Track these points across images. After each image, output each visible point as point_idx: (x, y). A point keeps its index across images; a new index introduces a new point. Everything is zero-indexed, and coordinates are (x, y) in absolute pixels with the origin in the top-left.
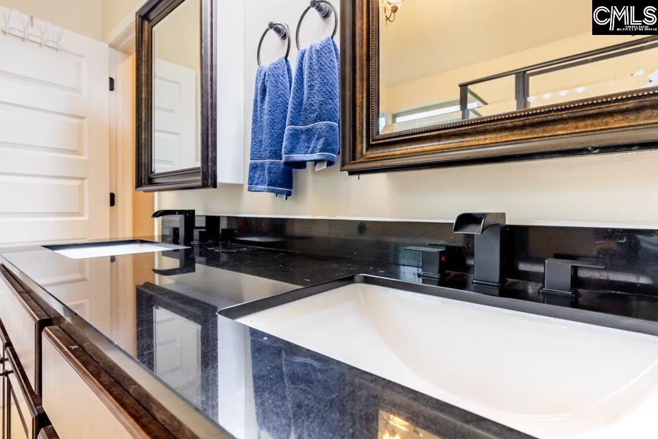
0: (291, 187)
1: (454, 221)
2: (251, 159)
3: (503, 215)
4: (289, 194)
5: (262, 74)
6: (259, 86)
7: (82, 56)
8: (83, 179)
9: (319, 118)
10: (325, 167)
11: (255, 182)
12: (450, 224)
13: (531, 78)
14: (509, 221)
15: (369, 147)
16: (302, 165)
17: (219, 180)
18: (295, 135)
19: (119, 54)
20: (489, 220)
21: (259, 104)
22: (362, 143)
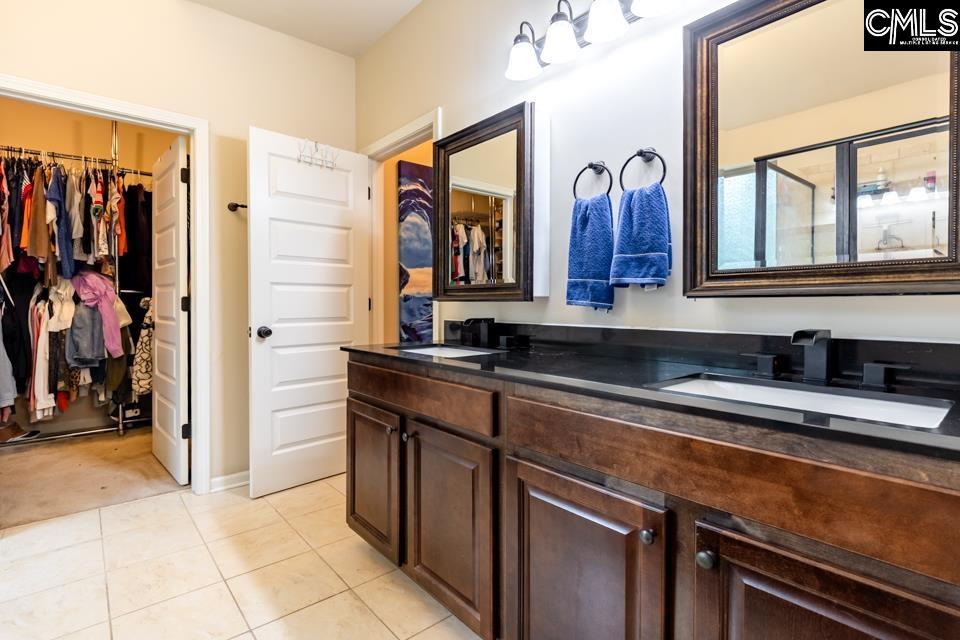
0: (612, 302)
1: (792, 335)
2: (570, 278)
3: (829, 331)
4: (610, 308)
5: (583, 207)
6: (579, 216)
7: (348, 171)
8: (350, 286)
9: (651, 249)
10: (656, 288)
11: (576, 297)
12: (789, 338)
13: (859, 150)
14: (834, 336)
15: (709, 278)
16: (626, 285)
17: (535, 294)
18: (625, 263)
19: (374, 163)
20: (819, 335)
21: (579, 232)
22: (701, 274)
